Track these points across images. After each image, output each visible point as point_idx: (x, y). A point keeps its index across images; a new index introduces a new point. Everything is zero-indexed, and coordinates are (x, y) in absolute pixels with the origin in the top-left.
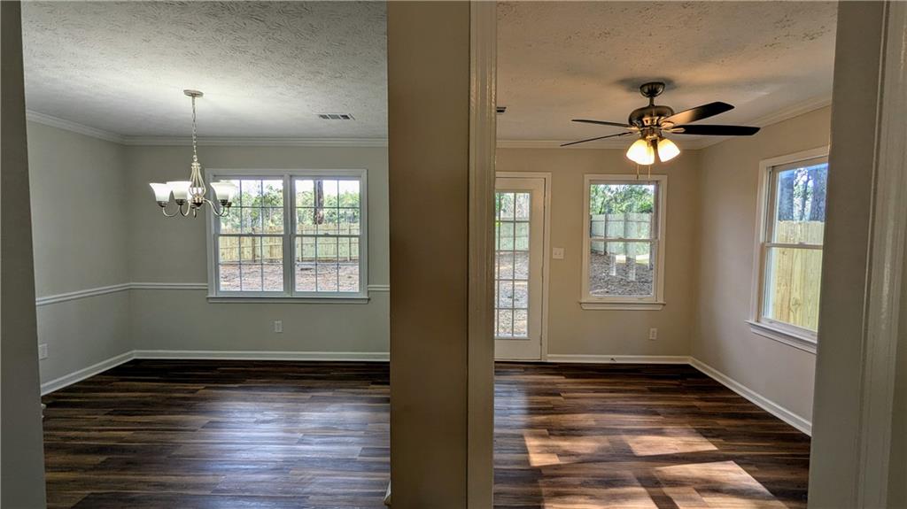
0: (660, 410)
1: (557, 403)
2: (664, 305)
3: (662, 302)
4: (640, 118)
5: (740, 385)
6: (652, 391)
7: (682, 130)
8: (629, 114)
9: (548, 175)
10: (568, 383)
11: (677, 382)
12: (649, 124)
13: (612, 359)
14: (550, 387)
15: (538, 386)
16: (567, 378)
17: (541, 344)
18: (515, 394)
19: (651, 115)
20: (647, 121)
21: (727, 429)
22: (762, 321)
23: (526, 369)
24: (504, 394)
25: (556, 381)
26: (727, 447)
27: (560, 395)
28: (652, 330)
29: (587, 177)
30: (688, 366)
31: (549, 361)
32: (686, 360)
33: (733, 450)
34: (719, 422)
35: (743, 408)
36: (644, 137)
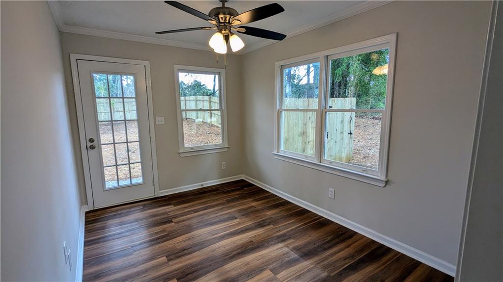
0: (236, 215)
1: (170, 229)
2: (228, 148)
3: (227, 146)
4: (217, 15)
5: (270, 187)
6: (228, 202)
7: (244, 30)
8: (210, 11)
9: (147, 63)
10: (176, 210)
11: (240, 192)
12: (223, 21)
13: (202, 185)
14: (164, 216)
15: (155, 218)
16: (175, 205)
17: (154, 185)
18: (137, 231)
19: (224, 14)
20: (222, 18)
21: (273, 217)
22: (280, 152)
23: (144, 206)
24: (128, 233)
25: (167, 210)
26: (277, 230)
27: (171, 222)
28: (223, 163)
29: (176, 67)
30: (243, 181)
31: (161, 196)
32: (240, 177)
33: (279, 231)
34: (267, 213)
35: (275, 201)
36: (220, 31)
